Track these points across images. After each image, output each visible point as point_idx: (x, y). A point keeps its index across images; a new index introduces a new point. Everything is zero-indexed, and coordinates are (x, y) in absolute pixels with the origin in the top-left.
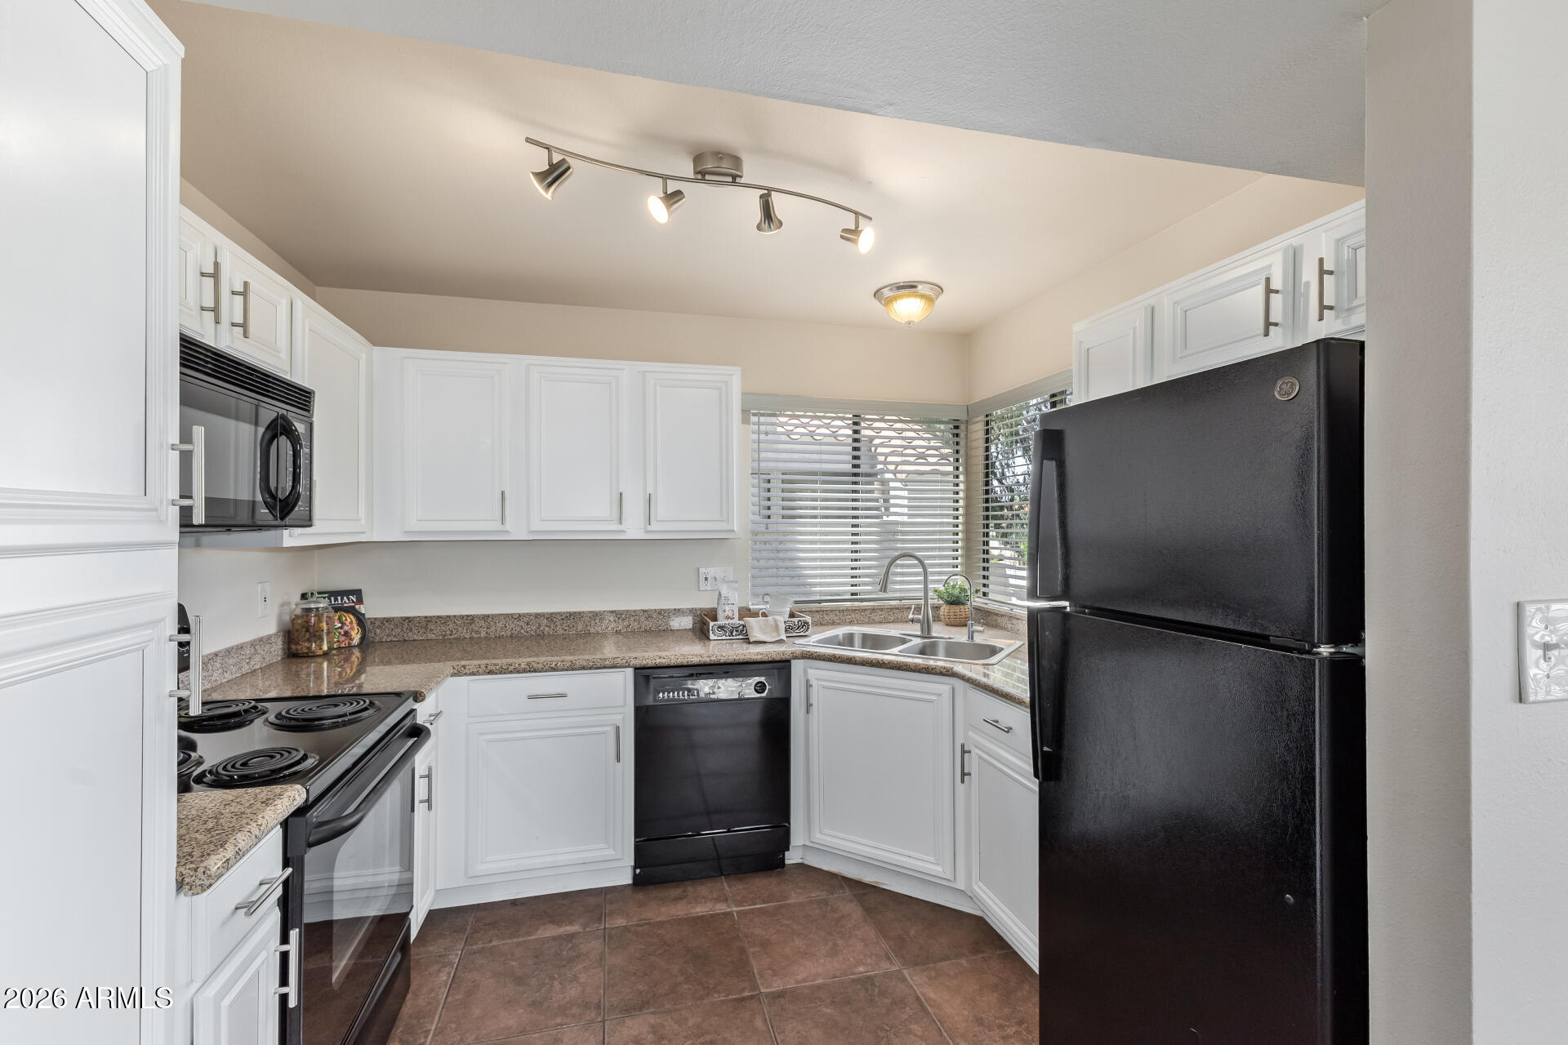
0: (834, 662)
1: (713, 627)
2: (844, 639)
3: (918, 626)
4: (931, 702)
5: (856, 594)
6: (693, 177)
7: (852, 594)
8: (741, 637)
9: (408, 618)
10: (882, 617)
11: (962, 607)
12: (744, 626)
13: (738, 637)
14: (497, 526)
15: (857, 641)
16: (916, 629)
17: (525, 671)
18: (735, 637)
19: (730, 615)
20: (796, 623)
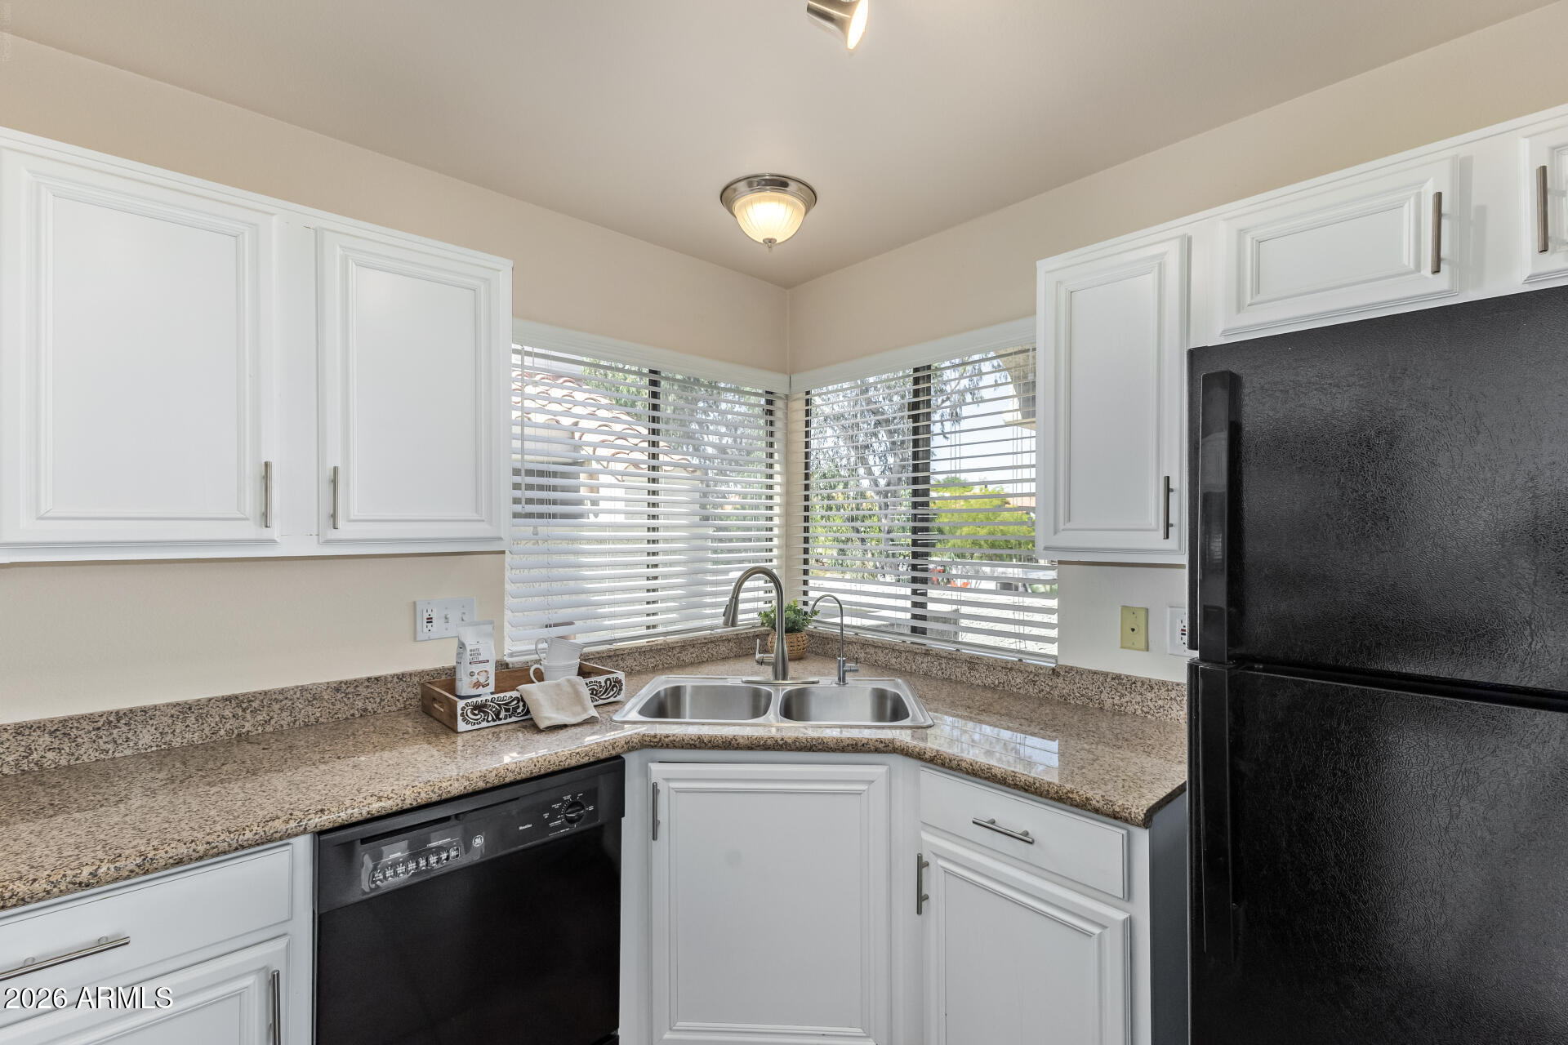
1: (463, 709)
4: (858, 793)
5: (654, 627)
8: (514, 719)
10: (694, 655)
11: (799, 635)
12: (521, 699)
13: (509, 720)
18: (503, 722)
19: (482, 680)
20: (603, 684)
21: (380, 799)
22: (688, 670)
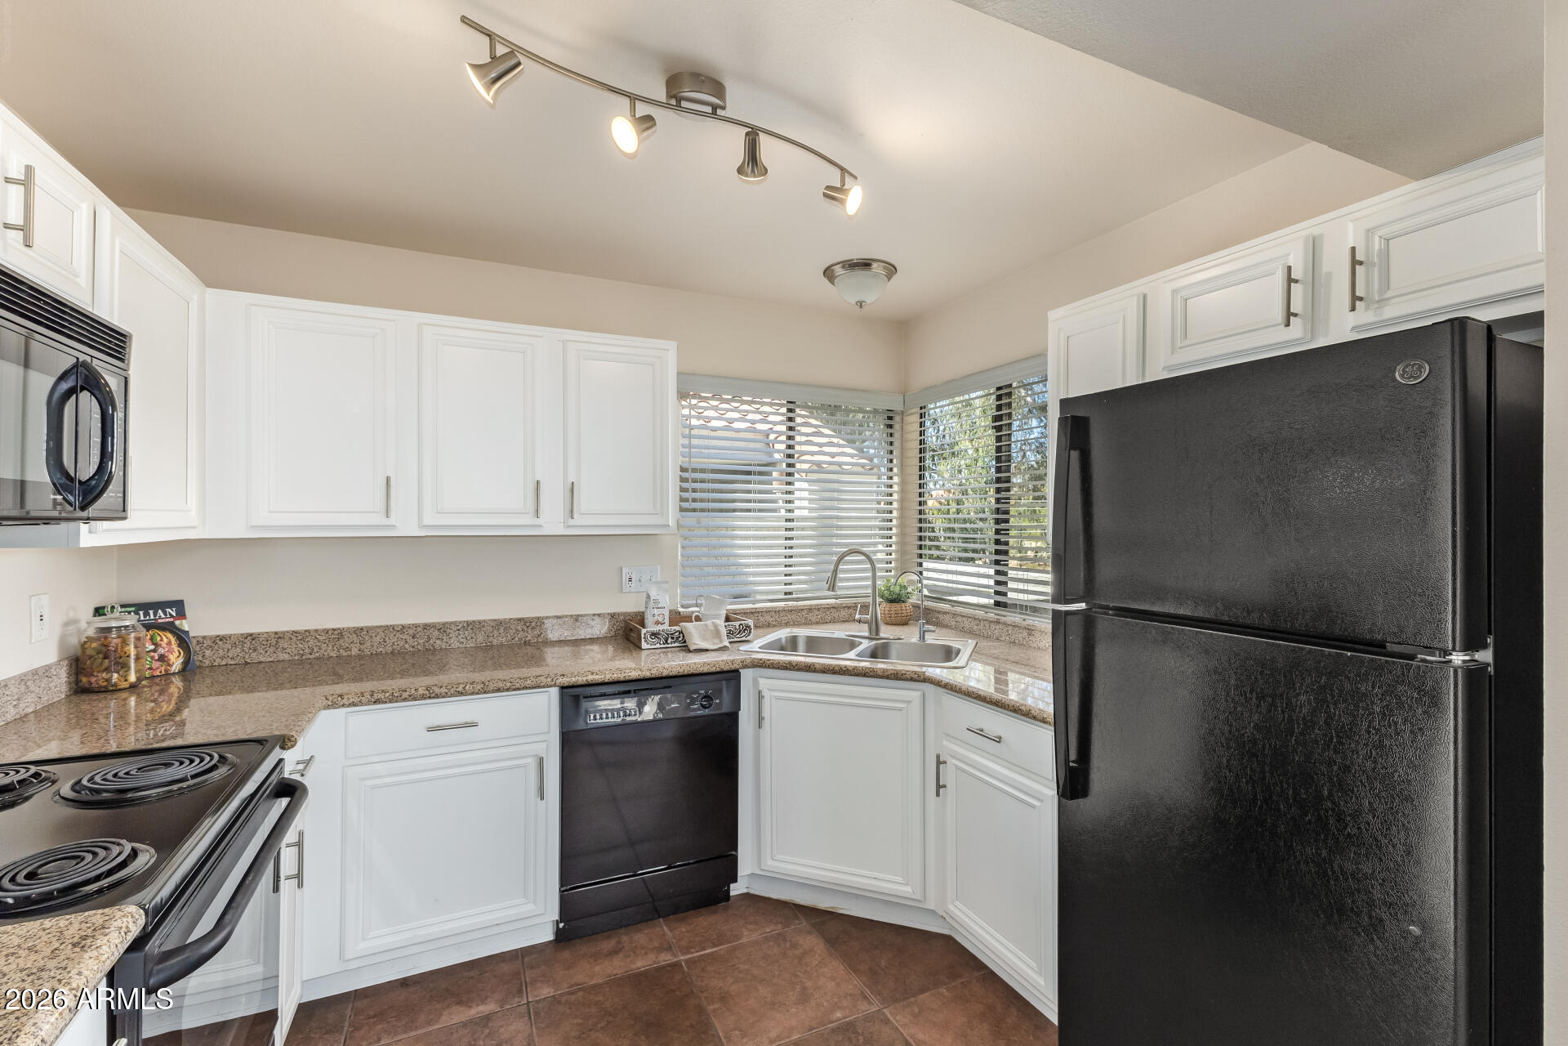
0: (790, 670)
1: (645, 634)
2: (786, 642)
3: (866, 627)
4: (900, 710)
5: (790, 593)
6: (666, 102)
7: (786, 594)
8: (677, 644)
9: (251, 635)
10: (819, 617)
11: (903, 605)
12: (681, 632)
13: (673, 645)
14: (379, 519)
15: (801, 645)
16: (864, 630)
17: (423, 697)
18: (670, 646)
19: (660, 620)
20: (737, 627)
21: (592, 673)
22: (814, 626)
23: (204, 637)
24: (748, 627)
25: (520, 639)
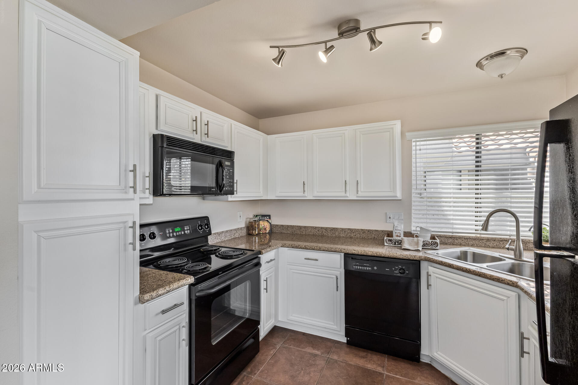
1: (386, 239)
3: (513, 252)
6: (338, 37)
7: (476, 230)
10: (495, 244)
12: (401, 241)
13: (398, 246)
14: (301, 194)
15: (470, 257)
16: (511, 255)
17: (304, 248)
18: (397, 246)
19: (399, 235)
20: (430, 242)
21: (354, 250)
23: (274, 225)
24: (436, 243)
25: (349, 236)
